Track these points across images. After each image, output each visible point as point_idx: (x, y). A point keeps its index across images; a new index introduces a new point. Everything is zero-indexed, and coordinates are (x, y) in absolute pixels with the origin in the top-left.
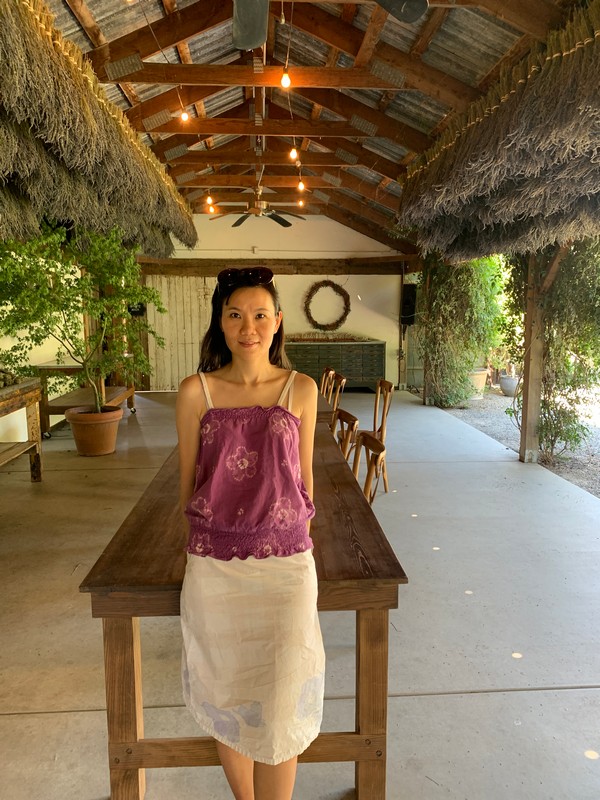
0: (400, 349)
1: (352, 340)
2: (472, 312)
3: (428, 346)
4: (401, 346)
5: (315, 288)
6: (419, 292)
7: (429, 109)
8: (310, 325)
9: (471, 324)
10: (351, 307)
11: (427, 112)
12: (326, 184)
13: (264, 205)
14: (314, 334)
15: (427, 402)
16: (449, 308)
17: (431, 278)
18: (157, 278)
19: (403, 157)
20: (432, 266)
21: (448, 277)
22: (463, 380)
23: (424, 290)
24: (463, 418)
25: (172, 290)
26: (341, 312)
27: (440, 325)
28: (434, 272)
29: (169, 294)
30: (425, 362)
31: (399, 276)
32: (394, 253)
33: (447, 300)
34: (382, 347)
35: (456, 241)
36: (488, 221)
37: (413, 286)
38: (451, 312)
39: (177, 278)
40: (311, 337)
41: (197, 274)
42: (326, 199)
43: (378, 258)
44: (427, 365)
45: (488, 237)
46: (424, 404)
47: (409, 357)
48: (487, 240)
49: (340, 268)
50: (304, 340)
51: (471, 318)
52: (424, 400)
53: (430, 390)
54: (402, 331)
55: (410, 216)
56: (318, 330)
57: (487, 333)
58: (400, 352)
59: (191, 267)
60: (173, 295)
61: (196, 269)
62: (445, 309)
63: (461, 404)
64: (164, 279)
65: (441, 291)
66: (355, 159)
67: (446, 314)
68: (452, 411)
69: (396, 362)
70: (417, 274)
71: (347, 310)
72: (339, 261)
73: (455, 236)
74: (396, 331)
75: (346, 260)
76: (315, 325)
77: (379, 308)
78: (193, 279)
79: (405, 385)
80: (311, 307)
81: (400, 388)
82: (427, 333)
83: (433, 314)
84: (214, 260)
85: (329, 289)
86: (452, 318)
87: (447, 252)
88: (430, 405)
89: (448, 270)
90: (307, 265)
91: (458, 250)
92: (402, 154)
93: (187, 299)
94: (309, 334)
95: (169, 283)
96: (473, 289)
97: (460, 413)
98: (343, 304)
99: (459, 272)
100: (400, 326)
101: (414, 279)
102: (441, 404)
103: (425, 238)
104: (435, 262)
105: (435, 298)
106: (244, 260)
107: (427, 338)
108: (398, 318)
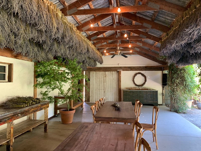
0: (163, 93)
1: (147, 90)
2: (186, 82)
3: (171, 93)
4: (163, 92)
5: (136, 75)
6: (168, 76)
7: (169, 18)
8: (134, 85)
9: (186, 86)
10: (147, 80)
11: (168, 19)
12: (138, 45)
13: (119, 52)
14: (136, 87)
15: (172, 110)
16: (178, 81)
17: (172, 72)
18: (93, 72)
19: (161, 36)
20: (172, 68)
21: (177, 71)
22: (184, 104)
23: (170, 75)
24: (185, 117)
25: (97, 75)
26: (144, 81)
27: (175, 86)
28: (172, 70)
29: (96, 76)
30: (171, 97)
31: (161, 71)
32: (160, 65)
33: (177, 78)
34: (157, 92)
35: (180, 60)
36: (192, 52)
37: (166, 74)
38: (179, 82)
39: (98, 72)
40: (135, 88)
41: (103, 71)
42: (138, 50)
43: (155, 66)
44: (171, 99)
45: (192, 58)
46: (171, 111)
47: (165, 95)
48: (192, 59)
49: (143, 69)
50: (132, 89)
51: (186, 84)
52: (171, 109)
53: (173, 106)
54: (163, 87)
55: (163, 52)
56: (137, 87)
57: (192, 89)
58: (163, 94)
59: (102, 69)
60: (97, 76)
61: (103, 70)
62: (177, 81)
63: (184, 112)
64: (95, 72)
65: (175, 76)
66: (146, 37)
67: (177, 83)
68: (181, 114)
69: (161, 97)
70: (167, 71)
71: (146, 81)
72: (143, 67)
73: (179, 58)
74: (161, 87)
75: (145, 67)
76: (136, 85)
77: (156, 80)
78: (102, 72)
79: (165, 104)
80: (135, 80)
81: (163, 105)
82: (171, 89)
83: (173, 83)
84: (108, 67)
85: (140, 75)
86: (179, 84)
87: (177, 63)
88: (173, 111)
89: (177, 69)
90: (134, 68)
91: (181, 63)
92: (160, 34)
93: (100, 78)
94: (134, 87)
95: (96, 73)
96: (186, 75)
97: (183, 115)
98: (144, 79)
99: (181, 70)
100: (162, 86)
101: (166, 72)
102: (176, 111)
103: (169, 59)
104: (173, 67)
105: (173, 78)
106: (116, 67)
107: (171, 90)
108: (162, 84)
